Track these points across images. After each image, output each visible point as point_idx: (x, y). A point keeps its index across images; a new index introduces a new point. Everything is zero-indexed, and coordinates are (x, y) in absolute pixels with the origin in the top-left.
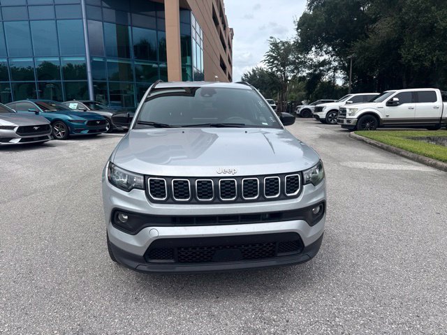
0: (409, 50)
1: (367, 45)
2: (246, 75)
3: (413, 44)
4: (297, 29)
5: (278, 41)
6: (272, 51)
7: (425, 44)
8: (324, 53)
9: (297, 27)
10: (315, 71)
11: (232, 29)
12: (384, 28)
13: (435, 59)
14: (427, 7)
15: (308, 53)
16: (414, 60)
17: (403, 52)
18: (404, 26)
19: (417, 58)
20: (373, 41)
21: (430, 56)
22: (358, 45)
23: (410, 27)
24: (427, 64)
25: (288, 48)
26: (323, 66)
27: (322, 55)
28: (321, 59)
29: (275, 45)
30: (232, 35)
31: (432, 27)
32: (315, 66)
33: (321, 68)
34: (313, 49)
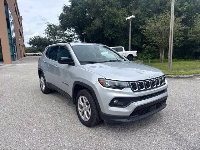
0: (107, 32)
1: (91, 29)
2: (31, 39)
3: (108, 30)
4: (59, 20)
5: (51, 25)
6: (48, 28)
7: (112, 30)
8: (72, 31)
9: (59, 19)
10: (69, 38)
11: (21, 16)
12: (97, 23)
13: (116, 36)
14: (112, 17)
15: (65, 31)
16: (109, 36)
17: (105, 33)
18: (104, 23)
19: (110, 35)
20: (93, 28)
21: (114, 35)
22: (87, 29)
23: (106, 23)
24: (113, 37)
25: (56, 28)
26: (71, 37)
27: (71, 32)
28: (71, 33)
29: (50, 26)
30: (22, 19)
31: (114, 24)
32: (68, 37)
33: (71, 38)
34: (67, 29)
